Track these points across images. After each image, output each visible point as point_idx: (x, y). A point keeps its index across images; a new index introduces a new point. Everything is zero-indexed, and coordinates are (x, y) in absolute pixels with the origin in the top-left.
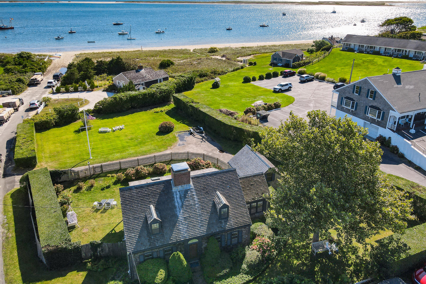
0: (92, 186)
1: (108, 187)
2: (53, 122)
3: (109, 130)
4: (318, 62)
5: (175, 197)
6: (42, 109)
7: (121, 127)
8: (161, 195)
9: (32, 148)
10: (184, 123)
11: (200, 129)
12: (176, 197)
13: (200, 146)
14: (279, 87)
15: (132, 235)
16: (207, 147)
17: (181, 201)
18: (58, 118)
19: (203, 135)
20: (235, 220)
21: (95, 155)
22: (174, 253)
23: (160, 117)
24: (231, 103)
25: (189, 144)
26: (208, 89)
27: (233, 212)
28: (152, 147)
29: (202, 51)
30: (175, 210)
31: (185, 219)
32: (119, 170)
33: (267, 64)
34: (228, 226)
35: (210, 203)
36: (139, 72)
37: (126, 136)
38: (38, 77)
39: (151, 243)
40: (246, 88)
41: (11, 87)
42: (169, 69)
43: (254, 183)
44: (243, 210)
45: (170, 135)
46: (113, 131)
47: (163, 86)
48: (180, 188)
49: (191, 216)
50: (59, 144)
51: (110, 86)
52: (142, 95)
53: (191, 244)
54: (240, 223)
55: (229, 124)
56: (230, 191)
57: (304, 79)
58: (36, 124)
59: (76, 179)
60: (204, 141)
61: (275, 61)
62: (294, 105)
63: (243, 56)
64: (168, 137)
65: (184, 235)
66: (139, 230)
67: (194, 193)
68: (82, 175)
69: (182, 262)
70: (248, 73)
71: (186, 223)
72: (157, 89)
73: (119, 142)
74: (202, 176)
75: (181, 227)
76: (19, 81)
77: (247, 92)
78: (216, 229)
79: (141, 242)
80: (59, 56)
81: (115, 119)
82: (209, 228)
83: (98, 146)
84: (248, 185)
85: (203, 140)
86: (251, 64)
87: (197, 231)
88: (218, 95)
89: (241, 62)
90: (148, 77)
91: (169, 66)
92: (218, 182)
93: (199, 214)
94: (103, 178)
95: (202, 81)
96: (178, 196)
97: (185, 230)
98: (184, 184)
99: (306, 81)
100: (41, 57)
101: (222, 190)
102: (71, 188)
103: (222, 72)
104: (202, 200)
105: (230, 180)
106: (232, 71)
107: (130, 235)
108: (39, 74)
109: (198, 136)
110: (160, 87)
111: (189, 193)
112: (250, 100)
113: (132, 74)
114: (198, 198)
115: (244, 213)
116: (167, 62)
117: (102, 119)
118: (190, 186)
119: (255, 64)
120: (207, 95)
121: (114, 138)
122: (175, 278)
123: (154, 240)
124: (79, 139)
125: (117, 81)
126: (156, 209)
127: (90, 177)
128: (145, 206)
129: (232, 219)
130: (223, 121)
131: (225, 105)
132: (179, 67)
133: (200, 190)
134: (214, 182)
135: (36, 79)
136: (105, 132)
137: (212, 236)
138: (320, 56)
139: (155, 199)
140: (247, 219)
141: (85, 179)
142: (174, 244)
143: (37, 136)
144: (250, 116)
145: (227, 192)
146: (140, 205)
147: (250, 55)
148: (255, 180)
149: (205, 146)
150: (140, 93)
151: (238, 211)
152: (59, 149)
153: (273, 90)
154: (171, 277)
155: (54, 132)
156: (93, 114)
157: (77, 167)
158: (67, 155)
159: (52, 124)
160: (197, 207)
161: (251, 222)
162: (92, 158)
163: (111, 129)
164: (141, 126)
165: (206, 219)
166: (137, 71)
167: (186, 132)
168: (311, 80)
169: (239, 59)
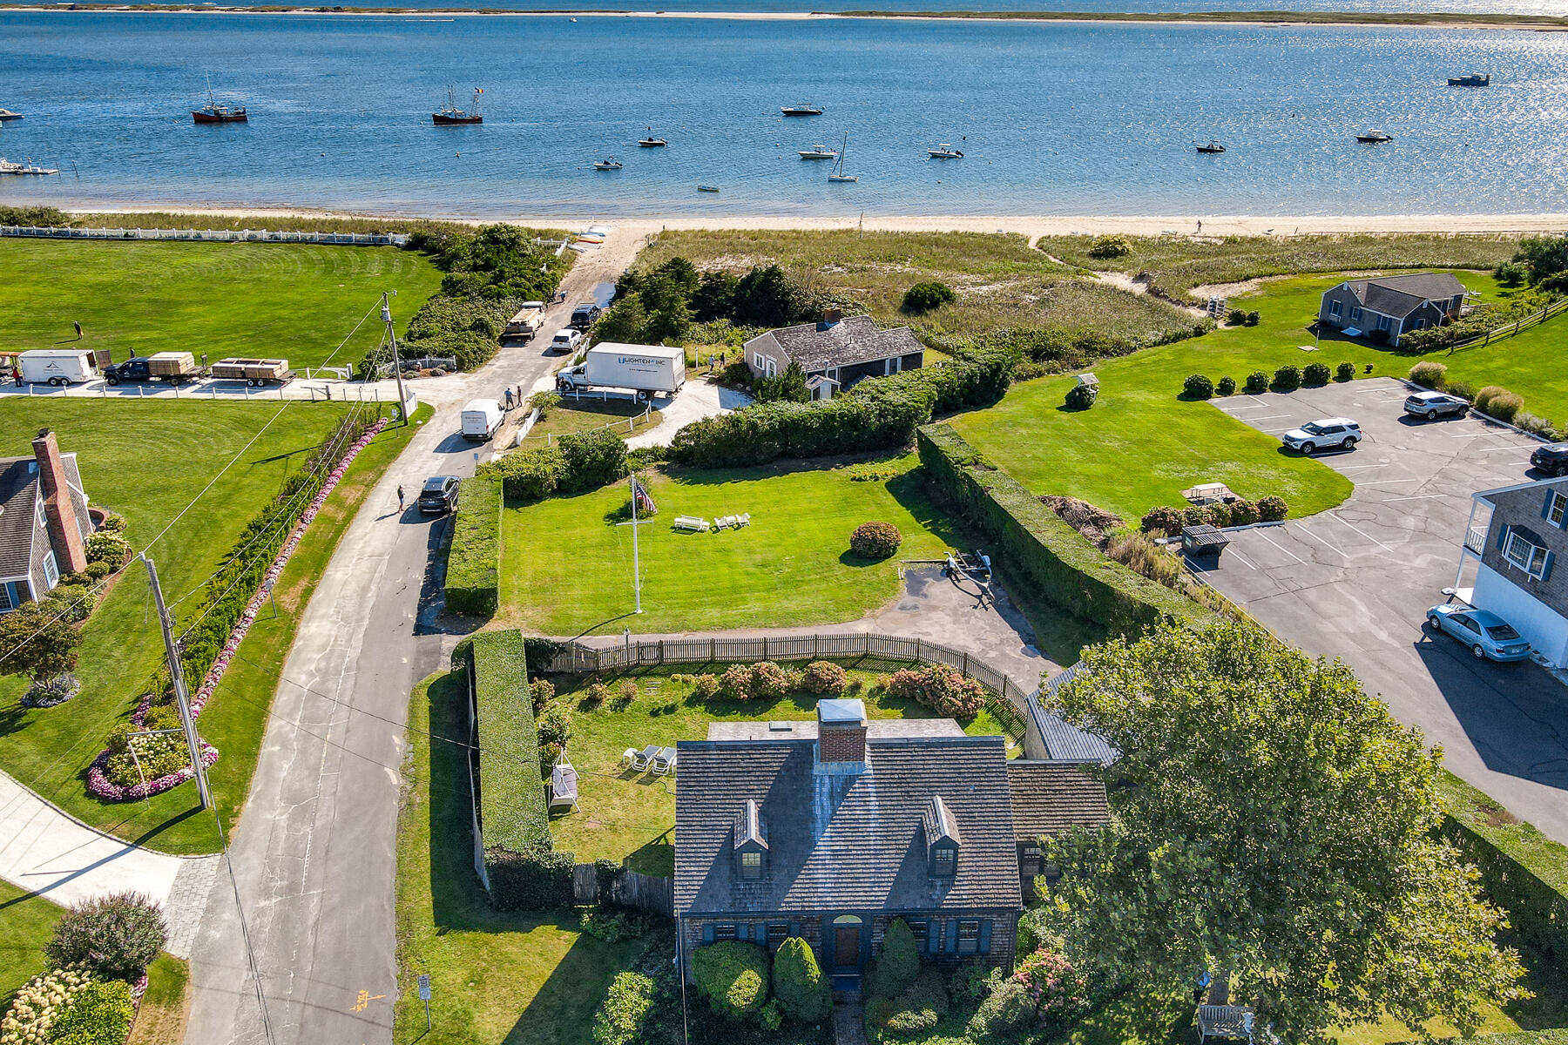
0: (627, 700)
1: (670, 710)
2: (552, 479)
3: (703, 524)
4: (1514, 334)
5: (817, 790)
6: (529, 429)
7: (740, 520)
8: (779, 779)
9: (491, 563)
10: (935, 531)
11: (982, 563)
12: (821, 791)
13: (968, 622)
14: (1307, 436)
15: (693, 869)
16: (988, 628)
17: (832, 804)
18: (570, 470)
19: (986, 585)
20: (975, 887)
21: (650, 604)
22: (790, 939)
23: (868, 497)
24: (1109, 479)
25: (934, 608)
26: (1049, 411)
27: (971, 864)
28: (819, 601)
29: (1067, 248)
30: (811, 825)
31: (835, 854)
32: (706, 664)
33: (1300, 325)
34: (950, 900)
35: (911, 824)
36: (828, 329)
37: (750, 552)
38: (531, 317)
39: (736, 899)
40: (1184, 421)
41: (457, 349)
42: (934, 318)
43: (1064, 788)
44: (1004, 863)
45: (882, 569)
46: (714, 529)
47: (897, 390)
48: (834, 767)
49: (851, 850)
50: (559, 554)
51: (732, 370)
52: (819, 418)
53: (842, 927)
54: (988, 898)
55: (1072, 564)
56: (975, 801)
57: (1424, 410)
58: (508, 483)
59: (590, 672)
60: (984, 606)
61: (1334, 317)
62: (1340, 513)
63: (1216, 283)
64: (873, 574)
65: (824, 899)
66: (712, 859)
67: (870, 790)
68: (605, 663)
69: (806, 968)
70: (1215, 358)
71: (837, 866)
72: (873, 399)
73: (724, 570)
74: (901, 746)
75: (820, 876)
76: (480, 326)
77: (1183, 439)
78: (914, 901)
79: (711, 892)
80: (598, 239)
81: (728, 486)
82: (893, 895)
83: (663, 576)
84: (1045, 790)
85: (981, 601)
86: (1236, 319)
87: (861, 894)
88: (1074, 438)
89: (1203, 307)
90: (854, 348)
91: (935, 304)
92: (943, 771)
93: (876, 850)
94: (659, 681)
95: (1040, 374)
96: (825, 790)
97: (830, 885)
98: (848, 759)
99: (1431, 416)
100: (546, 242)
101: (953, 793)
102: (573, 695)
103: (1118, 344)
104: (889, 812)
105: (980, 768)
106: (1155, 344)
107: (687, 869)
108: (535, 307)
109: (970, 585)
110: (883, 393)
111: (856, 785)
112: (1183, 475)
113: (804, 334)
114: (879, 806)
115: (1006, 872)
116: (931, 289)
117: (688, 484)
118: (863, 767)
119: (1253, 320)
120: (1037, 435)
121: (711, 554)
122: (784, 1005)
123: (745, 894)
124: (615, 545)
125: (755, 354)
126: (762, 813)
127: (627, 672)
128: (735, 801)
129: (965, 883)
130: (1053, 550)
131: (1089, 482)
132: (972, 311)
133: (890, 783)
134: (932, 766)
135: (524, 323)
136: (691, 530)
137: (901, 916)
138: (1529, 311)
139: (762, 787)
140: (1010, 891)
141: (612, 675)
142: (796, 915)
143: (508, 519)
144: (1157, 540)
145: (966, 802)
146: (724, 795)
147: (1247, 278)
148: (1068, 779)
149: (981, 623)
150: (816, 411)
151: (988, 864)
152: (559, 570)
153: (1280, 443)
154: (774, 1001)
155: (553, 509)
156: (665, 463)
157: (598, 634)
158: (576, 592)
159: (550, 486)
160: (872, 830)
161: (1019, 903)
162: (640, 611)
163: (708, 524)
164: (799, 526)
165: (892, 868)
166: (822, 328)
167: (933, 564)
168: (1457, 414)
169: (1200, 293)
